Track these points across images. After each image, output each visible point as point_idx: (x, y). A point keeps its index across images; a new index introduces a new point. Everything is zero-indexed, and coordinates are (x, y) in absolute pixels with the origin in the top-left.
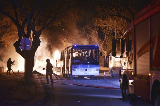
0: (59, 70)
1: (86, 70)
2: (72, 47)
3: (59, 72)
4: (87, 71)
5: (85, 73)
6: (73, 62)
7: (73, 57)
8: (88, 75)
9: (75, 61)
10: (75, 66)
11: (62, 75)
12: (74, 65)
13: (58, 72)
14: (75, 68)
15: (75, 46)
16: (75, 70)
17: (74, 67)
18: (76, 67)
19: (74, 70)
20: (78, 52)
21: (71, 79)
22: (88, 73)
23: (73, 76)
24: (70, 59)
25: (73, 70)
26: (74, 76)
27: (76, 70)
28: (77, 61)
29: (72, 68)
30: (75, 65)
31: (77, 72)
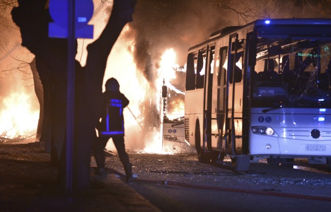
0: (175, 131)
1: (316, 134)
2: (250, 29)
3: (175, 139)
4: (320, 138)
5: (308, 148)
6: (255, 95)
7: (256, 72)
8: (320, 157)
9: (262, 92)
10: (265, 116)
11: (192, 155)
12: (260, 110)
13: (171, 139)
14: (264, 124)
15: (268, 22)
16: (264, 133)
17: (261, 120)
18: (269, 120)
19: (262, 131)
20: (269, 49)
21: (247, 172)
22: (323, 148)
23: (252, 157)
24: (239, 81)
25: (257, 132)
26: (255, 159)
27: (269, 131)
28: (272, 92)
29: (253, 124)
30: (264, 111)
31: (273, 141)
